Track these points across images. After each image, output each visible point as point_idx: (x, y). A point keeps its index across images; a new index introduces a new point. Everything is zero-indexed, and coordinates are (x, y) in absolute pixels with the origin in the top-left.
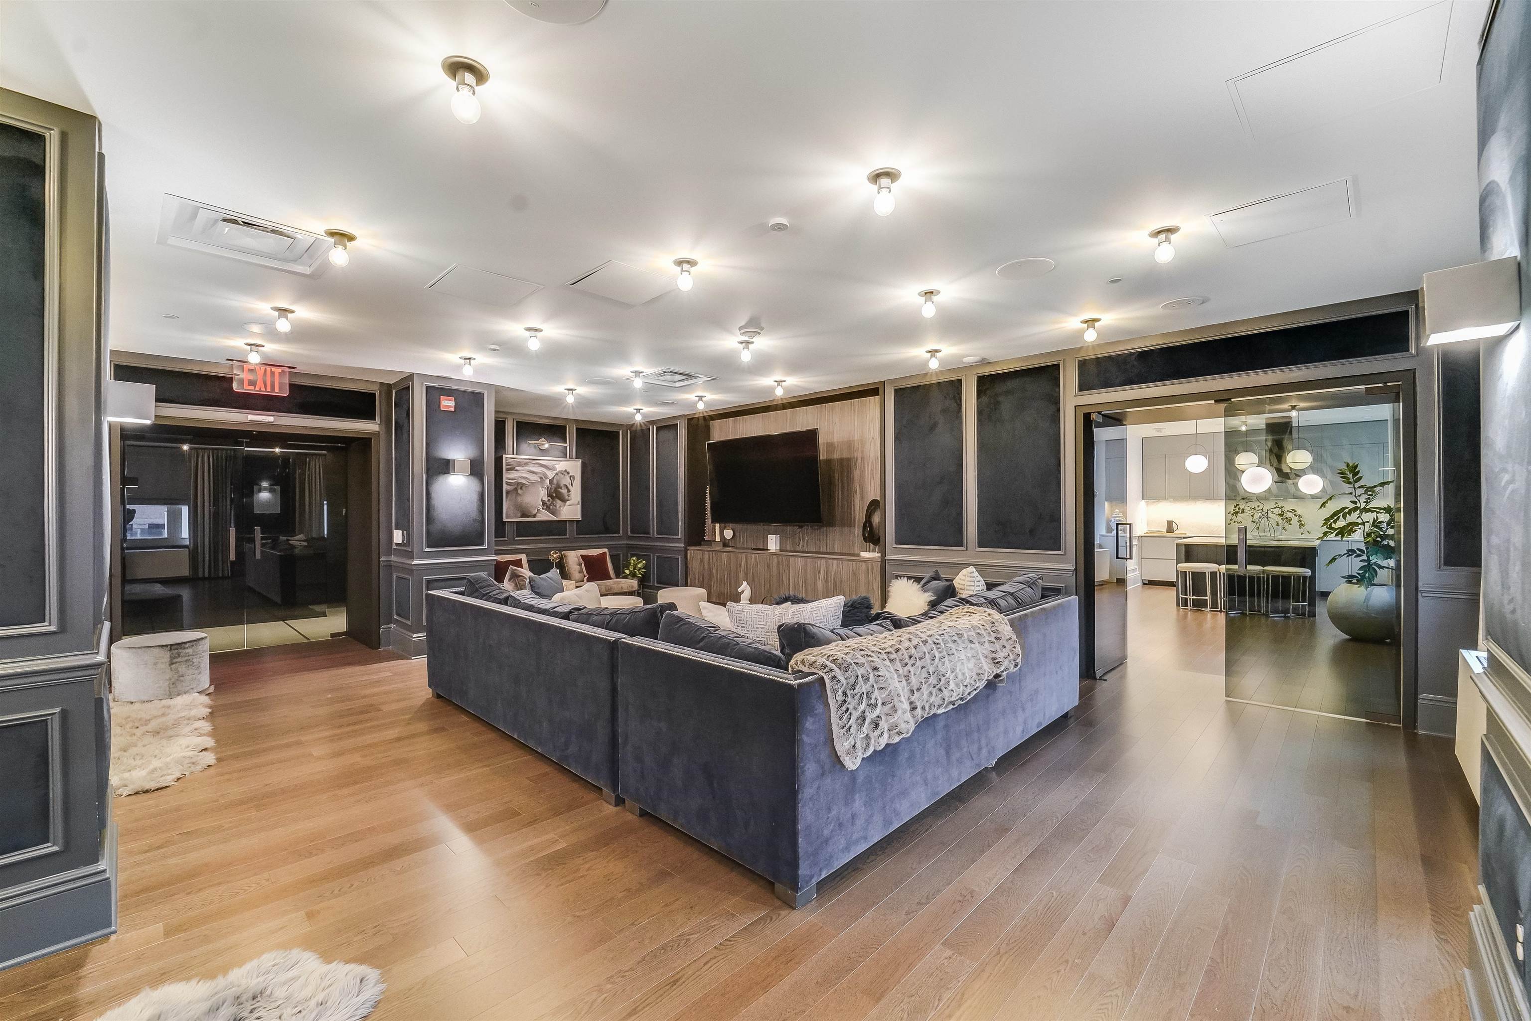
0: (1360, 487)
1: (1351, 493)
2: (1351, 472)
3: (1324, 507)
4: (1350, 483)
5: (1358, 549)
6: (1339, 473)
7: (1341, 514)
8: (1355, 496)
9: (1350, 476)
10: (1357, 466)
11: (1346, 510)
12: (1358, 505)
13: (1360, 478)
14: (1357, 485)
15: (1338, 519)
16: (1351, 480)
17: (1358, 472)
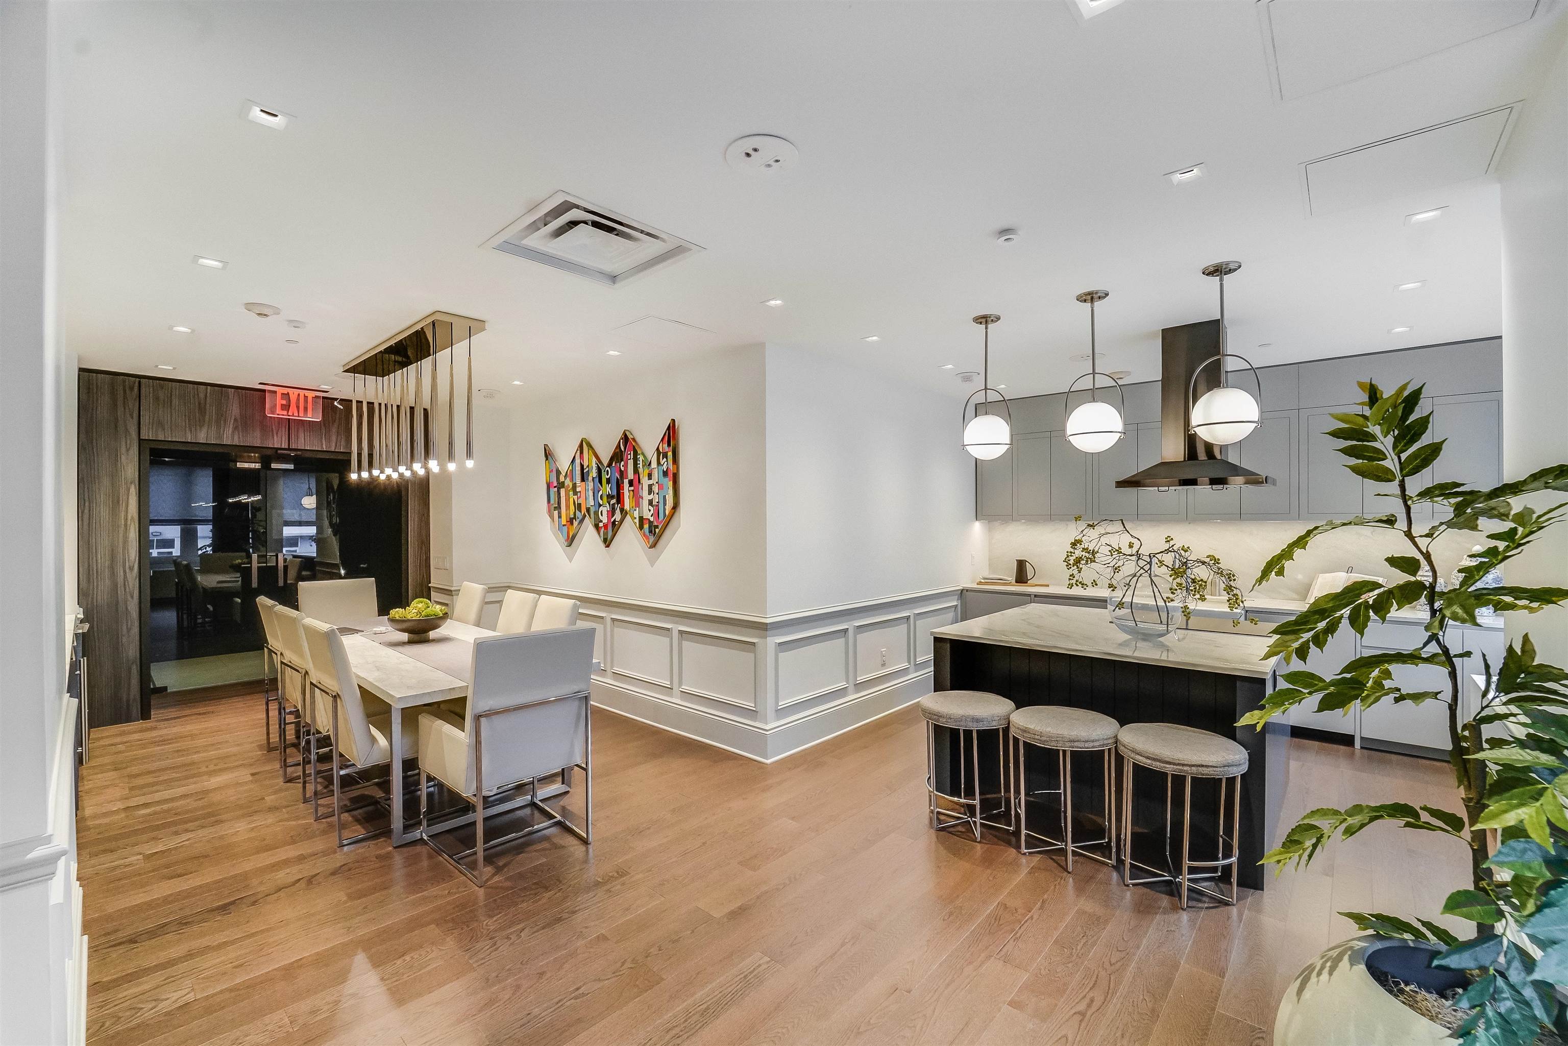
0: (1427, 494)
1: (1390, 521)
2: (1387, 423)
3: (1280, 573)
4: (1384, 476)
5: (1425, 809)
6: (1336, 434)
7: (1346, 612)
8: (1409, 534)
9: (1385, 442)
10: (1413, 400)
11: (1370, 597)
12: (1424, 575)
13: (1435, 450)
14: (1415, 485)
15: (1331, 629)
16: (1388, 464)
17: (1423, 423)
